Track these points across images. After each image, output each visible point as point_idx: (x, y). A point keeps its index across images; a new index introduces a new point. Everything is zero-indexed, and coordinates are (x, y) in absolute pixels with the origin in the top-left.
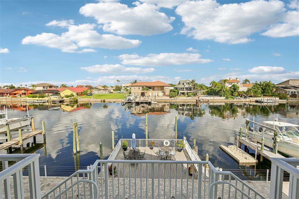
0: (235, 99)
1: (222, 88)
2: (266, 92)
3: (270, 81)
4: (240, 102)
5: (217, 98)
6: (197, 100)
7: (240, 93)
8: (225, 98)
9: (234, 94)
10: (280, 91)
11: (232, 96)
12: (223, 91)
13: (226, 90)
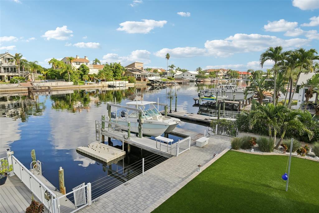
0: (86, 85)
1: (68, 69)
2: (117, 76)
3: (119, 63)
4: (92, 88)
5: (61, 84)
6: (29, 88)
7: (90, 77)
8: (72, 83)
9: (83, 77)
10: (129, 74)
11: (82, 80)
12: (70, 73)
13: (74, 72)
